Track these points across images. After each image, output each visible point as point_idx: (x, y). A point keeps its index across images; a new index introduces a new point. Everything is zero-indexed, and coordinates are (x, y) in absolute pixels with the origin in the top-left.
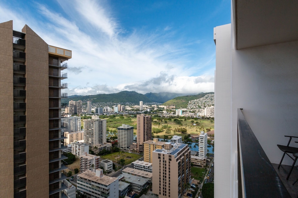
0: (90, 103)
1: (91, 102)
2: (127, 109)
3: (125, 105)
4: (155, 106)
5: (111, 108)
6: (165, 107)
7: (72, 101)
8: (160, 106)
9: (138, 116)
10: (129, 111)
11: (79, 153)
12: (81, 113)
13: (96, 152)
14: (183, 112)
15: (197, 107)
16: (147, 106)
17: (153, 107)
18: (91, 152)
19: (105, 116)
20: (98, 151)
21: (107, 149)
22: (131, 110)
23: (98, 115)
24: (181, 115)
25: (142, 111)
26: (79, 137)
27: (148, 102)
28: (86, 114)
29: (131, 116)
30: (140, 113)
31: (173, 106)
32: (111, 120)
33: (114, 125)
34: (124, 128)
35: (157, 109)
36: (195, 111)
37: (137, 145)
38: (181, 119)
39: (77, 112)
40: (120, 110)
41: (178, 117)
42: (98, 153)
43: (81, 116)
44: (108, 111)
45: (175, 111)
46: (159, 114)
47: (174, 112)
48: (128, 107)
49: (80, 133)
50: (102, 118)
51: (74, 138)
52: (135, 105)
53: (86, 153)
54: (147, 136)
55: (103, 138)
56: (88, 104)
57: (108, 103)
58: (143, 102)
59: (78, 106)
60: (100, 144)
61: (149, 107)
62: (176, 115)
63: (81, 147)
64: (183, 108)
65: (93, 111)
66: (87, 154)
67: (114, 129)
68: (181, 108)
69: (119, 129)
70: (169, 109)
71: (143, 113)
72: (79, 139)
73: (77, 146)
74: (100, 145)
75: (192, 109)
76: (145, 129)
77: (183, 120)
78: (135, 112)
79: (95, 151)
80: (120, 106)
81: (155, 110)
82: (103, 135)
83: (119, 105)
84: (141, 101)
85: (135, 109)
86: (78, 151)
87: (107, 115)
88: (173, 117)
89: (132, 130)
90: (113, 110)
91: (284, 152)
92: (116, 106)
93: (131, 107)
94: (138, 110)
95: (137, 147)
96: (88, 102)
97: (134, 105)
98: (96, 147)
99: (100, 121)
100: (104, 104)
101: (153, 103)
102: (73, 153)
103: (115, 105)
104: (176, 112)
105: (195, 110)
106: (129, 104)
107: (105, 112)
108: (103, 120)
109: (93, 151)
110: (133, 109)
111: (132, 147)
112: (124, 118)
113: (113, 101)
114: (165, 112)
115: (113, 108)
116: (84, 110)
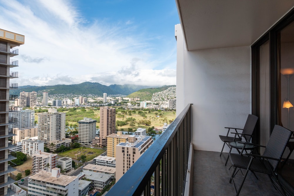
0: (46, 94)
1: (48, 94)
2: (90, 101)
3: (87, 97)
4: (120, 98)
5: (72, 100)
6: (130, 100)
7: (23, 92)
8: (124, 98)
9: (101, 108)
10: (91, 103)
11: (31, 151)
12: (35, 105)
13: (53, 149)
14: (147, 104)
15: (161, 99)
16: (111, 98)
17: (117, 99)
18: (46, 151)
19: (64, 109)
20: (55, 148)
21: (65, 145)
22: (94, 102)
23: (56, 108)
24: (145, 107)
25: (105, 103)
26: (32, 133)
27: (112, 94)
28: (41, 107)
29: (93, 109)
30: (104, 106)
31: (138, 98)
32: (71, 113)
33: (75, 118)
34: (85, 121)
35: (121, 101)
36: (159, 103)
37: (100, 140)
38: (146, 112)
39: (30, 105)
40: (82, 102)
41: (142, 109)
42: (54, 150)
43: (35, 109)
44: (68, 103)
45: (140, 104)
46: (124, 106)
47: (138, 104)
48: (91, 99)
49: (33, 128)
50: (61, 112)
51: (25, 134)
52: (98, 97)
53: (40, 151)
54: (110, 129)
55: (61, 133)
56: (44, 96)
57: (68, 95)
58: (107, 94)
59: (32, 98)
60: (58, 140)
61: (113, 100)
62: (141, 107)
63: (34, 144)
64: (147, 100)
65: (50, 103)
66: (41, 152)
67: (74, 123)
68: (145, 100)
69: (80, 123)
70: (133, 101)
71: (107, 105)
72: (32, 136)
73: (30, 143)
74: (58, 142)
75: (156, 101)
76: (109, 122)
77: (147, 112)
78: (98, 104)
79: (51, 149)
80: (82, 98)
81: (119, 102)
82: (61, 130)
83: (81, 97)
84: (105, 93)
85: (98, 101)
86: (30, 149)
87: (67, 108)
88: (137, 109)
89: (95, 123)
90: (73, 103)
91: (224, 142)
92: (77, 98)
93: (94, 99)
94: (101, 102)
95: (100, 141)
96: (44, 94)
97: (97, 97)
98: (52, 144)
99: (58, 114)
100: (63, 96)
101: (117, 96)
102: (23, 152)
103: (76, 97)
104: (141, 104)
105: (159, 102)
106: (91, 96)
107: (64, 105)
108: (62, 113)
109: (49, 148)
110: (96, 102)
111: (94, 141)
112: (86, 111)
113: (74, 93)
114: (129, 104)
115: (73, 100)
116: (39, 102)
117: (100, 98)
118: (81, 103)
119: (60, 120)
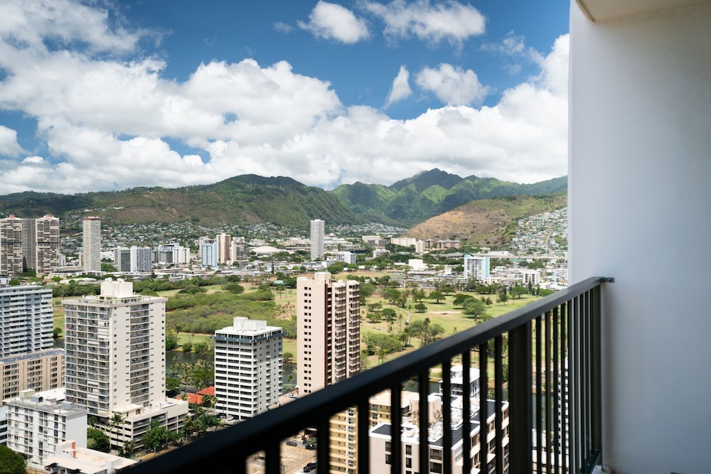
0: (93, 225)
1: (98, 223)
2: (256, 250)
3: (248, 238)
4: (377, 239)
5: (188, 250)
6: (420, 247)
7: (12, 218)
8: (395, 241)
9: (302, 281)
10: (263, 259)
11: (41, 444)
12: (55, 268)
13: (120, 437)
14: (494, 263)
15: (553, 242)
16: (342, 241)
17: (366, 245)
18: (92, 441)
19: (160, 282)
20: (129, 434)
21: (167, 424)
22: (276, 255)
23: (129, 279)
24: (485, 276)
25: (318, 260)
26: (43, 375)
27: (344, 224)
28: (77, 274)
29: (272, 285)
30: (313, 271)
31: (453, 238)
32: (186, 298)
33: (202, 320)
34: (240, 333)
35: (384, 250)
36: (546, 261)
38: (486, 297)
39: (38, 268)
40: (228, 258)
41: (474, 286)
42: (126, 442)
43: (56, 284)
44: (174, 261)
45: (461, 262)
46: (394, 274)
47: (455, 266)
48: (260, 242)
49: (49, 357)
50: (148, 294)
51: (20, 380)
52: (291, 236)
53: (73, 445)
54: (340, 366)
55: (151, 378)
56: (84, 232)
57: (175, 229)
58: (327, 223)
59: (41, 243)
61: (351, 245)
62: (466, 277)
63: (50, 418)
64: (494, 249)
65: (110, 260)
66: (77, 449)
67: (199, 339)
68: (484, 249)
69: (221, 340)
70: (434, 252)
71: (323, 270)
72: (43, 386)
73: (36, 415)
74: (138, 411)
75: (530, 252)
76: (334, 337)
77: (494, 298)
78: (291, 266)
79: (115, 436)
80: (227, 238)
81: (375, 256)
82: (151, 365)
83: (223, 235)
84: (318, 220)
85: (291, 252)
86: (37, 437)
87: (171, 278)
88: (449, 289)
89: (278, 341)
90: (195, 259)
92: (206, 238)
93: (274, 244)
94: (302, 255)
96: (87, 225)
97: (286, 237)
98: (117, 419)
99: (137, 303)
100: (155, 232)
101: (366, 229)
102: (13, 448)
103: (204, 235)
104: (465, 266)
105: (545, 256)
106: (263, 231)
107: (159, 268)
108: (153, 298)
109: (108, 434)
110: (281, 254)
112: (241, 289)
113: (198, 221)
114: (417, 265)
115: (194, 249)
116: (67, 255)
117: (296, 240)
118: (223, 261)
119: (146, 325)
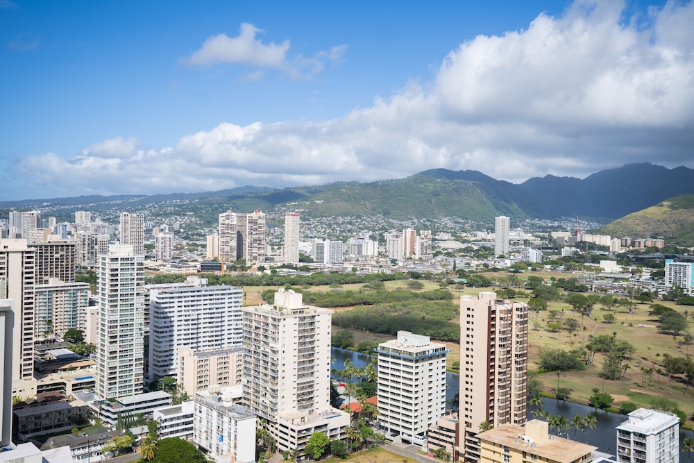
2: (443, 245)
3: (435, 231)
4: (566, 235)
5: (377, 243)
6: (615, 246)
7: (229, 213)
8: (587, 238)
10: (447, 254)
12: (261, 258)
16: (529, 237)
17: (555, 242)
19: (348, 275)
20: (294, 441)
21: (328, 434)
22: (461, 250)
25: (502, 257)
26: (230, 370)
27: (534, 217)
28: (279, 264)
29: (452, 283)
31: (654, 236)
32: (369, 293)
35: (574, 249)
37: (456, 432)
39: (247, 257)
40: (413, 252)
41: (674, 294)
43: (259, 273)
44: (364, 254)
45: (662, 266)
46: (581, 276)
47: (655, 270)
48: (446, 236)
49: (237, 353)
51: (211, 373)
52: (478, 230)
57: (368, 221)
59: (251, 235)
60: (305, 412)
61: (538, 242)
62: (667, 284)
63: (226, 419)
65: (307, 251)
69: (383, 352)
70: (632, 252)
72: (229, 380)
74: (303, 418)
78: (474, 263)
80: (412, 233)
81: (563, 255)
83: (410, 230)
84: (504, 217)
85: (476, 248)
87: (358, 272)
88: (645, 296)
90: (382, 252)
92: (395, 232)
93: (458, 239)
94: (487, 251)
95: (457, 438)
97: (472, 230)
100: (350, 224)
101: (556, 224)
102: (198, 442)
103: (394, 227)
106: (450, 224)
107: (349, 260)
109: (276, 438)
110: (465, 249)
111: (437, 436)
113: (389, 214)
114: (610, 267)
115: (382, 241)
117: (481, 235)
118: (408, 255)
